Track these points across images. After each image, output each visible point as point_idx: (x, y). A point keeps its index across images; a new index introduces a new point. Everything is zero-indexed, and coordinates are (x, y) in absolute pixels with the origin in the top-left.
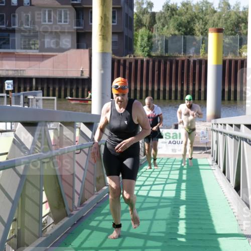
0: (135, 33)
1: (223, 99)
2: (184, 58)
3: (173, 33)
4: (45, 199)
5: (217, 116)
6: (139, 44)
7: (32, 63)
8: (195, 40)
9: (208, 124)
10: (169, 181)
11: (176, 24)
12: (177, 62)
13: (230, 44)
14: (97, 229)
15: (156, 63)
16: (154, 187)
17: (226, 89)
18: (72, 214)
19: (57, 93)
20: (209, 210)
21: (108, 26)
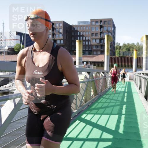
0: (116, 51)
1: (137, 67)
2: (128, 57)
3: (125, 51)
4: (92, 90)
5: (136, 71)
6: (117, 53)
8: (130, 52)
9: (133, 73)
10: (123, 87)
11: (126, 49)
12: (126, 58)
14: (105, 98)
15: (121, 58)
16: (119, 88)
17: (138, 65)
18: (99, 94)
19: (96, 65)
21: (109, 49)
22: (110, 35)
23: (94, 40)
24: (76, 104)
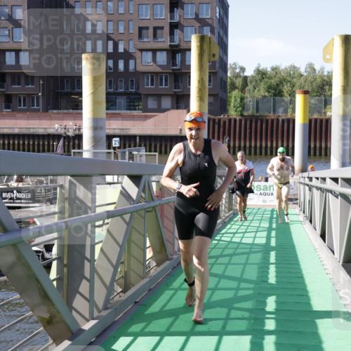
0: (229, 94)
1: (309, 154)
2: (273, 118)
3: (263, 94)
4: (148, 244)
5: (304, 170)
6: (232, 105)
7: (136, 122)
8: (283, 101)
9: (296, 177)
10: (260, 229)
11: (266, 87)
12: (267, 121)
13: (316, 104)
15: (248, 122)
16: (246, 235)
17: (312, 146)
18: (172, 259)
19: (158, 150)
20: (297, 255)
21: (205, 88)
22: (209, 35)
23: (150, 54)
24: (90, 300)
